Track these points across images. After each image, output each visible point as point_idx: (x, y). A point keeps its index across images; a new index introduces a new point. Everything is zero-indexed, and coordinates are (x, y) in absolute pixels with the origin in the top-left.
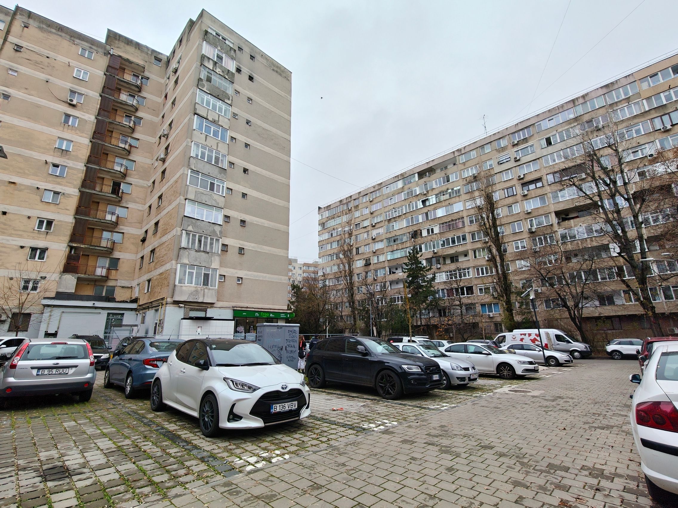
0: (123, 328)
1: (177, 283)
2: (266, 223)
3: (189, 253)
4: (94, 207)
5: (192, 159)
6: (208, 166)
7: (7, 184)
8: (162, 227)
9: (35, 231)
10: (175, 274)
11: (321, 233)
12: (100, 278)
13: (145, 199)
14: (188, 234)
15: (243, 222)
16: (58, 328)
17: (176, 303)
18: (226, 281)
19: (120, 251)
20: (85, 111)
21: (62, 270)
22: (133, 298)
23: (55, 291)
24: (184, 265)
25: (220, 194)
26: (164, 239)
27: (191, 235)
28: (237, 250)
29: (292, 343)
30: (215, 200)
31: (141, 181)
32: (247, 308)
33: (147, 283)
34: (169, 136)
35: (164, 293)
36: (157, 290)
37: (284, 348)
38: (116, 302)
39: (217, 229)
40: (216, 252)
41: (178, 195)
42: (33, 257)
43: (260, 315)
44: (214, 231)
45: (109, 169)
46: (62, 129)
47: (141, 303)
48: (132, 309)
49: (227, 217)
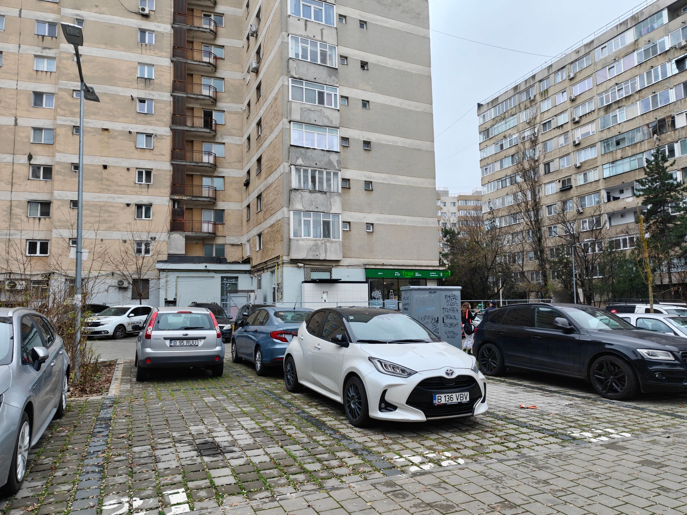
0: (240, 294)
1: (292, 236)
2: (400, 141)
3: (302, 196)
4: (188, 147)
5: (291, 61)
6: (313, 68)
7: (101, 132)
8: (266, 163)
9: (136, 185)
10: (289, 224)
11: (483, 145)
12: (208, 235)
13: (241, 129)
14: (298, 170)
15: (367, 143)
16: (176, 295)
17: (294, 262)
18: (352, 229)
19: (223, 201)
20: (159, 20)
21: (169, 228)
22: (245, 258)
23: (166, 253)
24: (297, 212)
25: (333, 107)
26: (271, 179)
27: (302, 170)
28: (362, 186)
29: (451, 313)
30: (327, 118)
31: (234, 105)
32: (383, 265)
33: (257, 238)
34: (259, 33)
35: (279, 250)
36: (270, 246)
37: (440, 320)
38: (227, 263)
39: (334, 158)
40: (336, 191)
41: (280, 118)
42: (139, 216)
43: (401, 274)
44: (330, 163)
45: (196, 95)
46: (140, 51)
47: (254, 264)
48: (245, 272)
49: (345, 139)
